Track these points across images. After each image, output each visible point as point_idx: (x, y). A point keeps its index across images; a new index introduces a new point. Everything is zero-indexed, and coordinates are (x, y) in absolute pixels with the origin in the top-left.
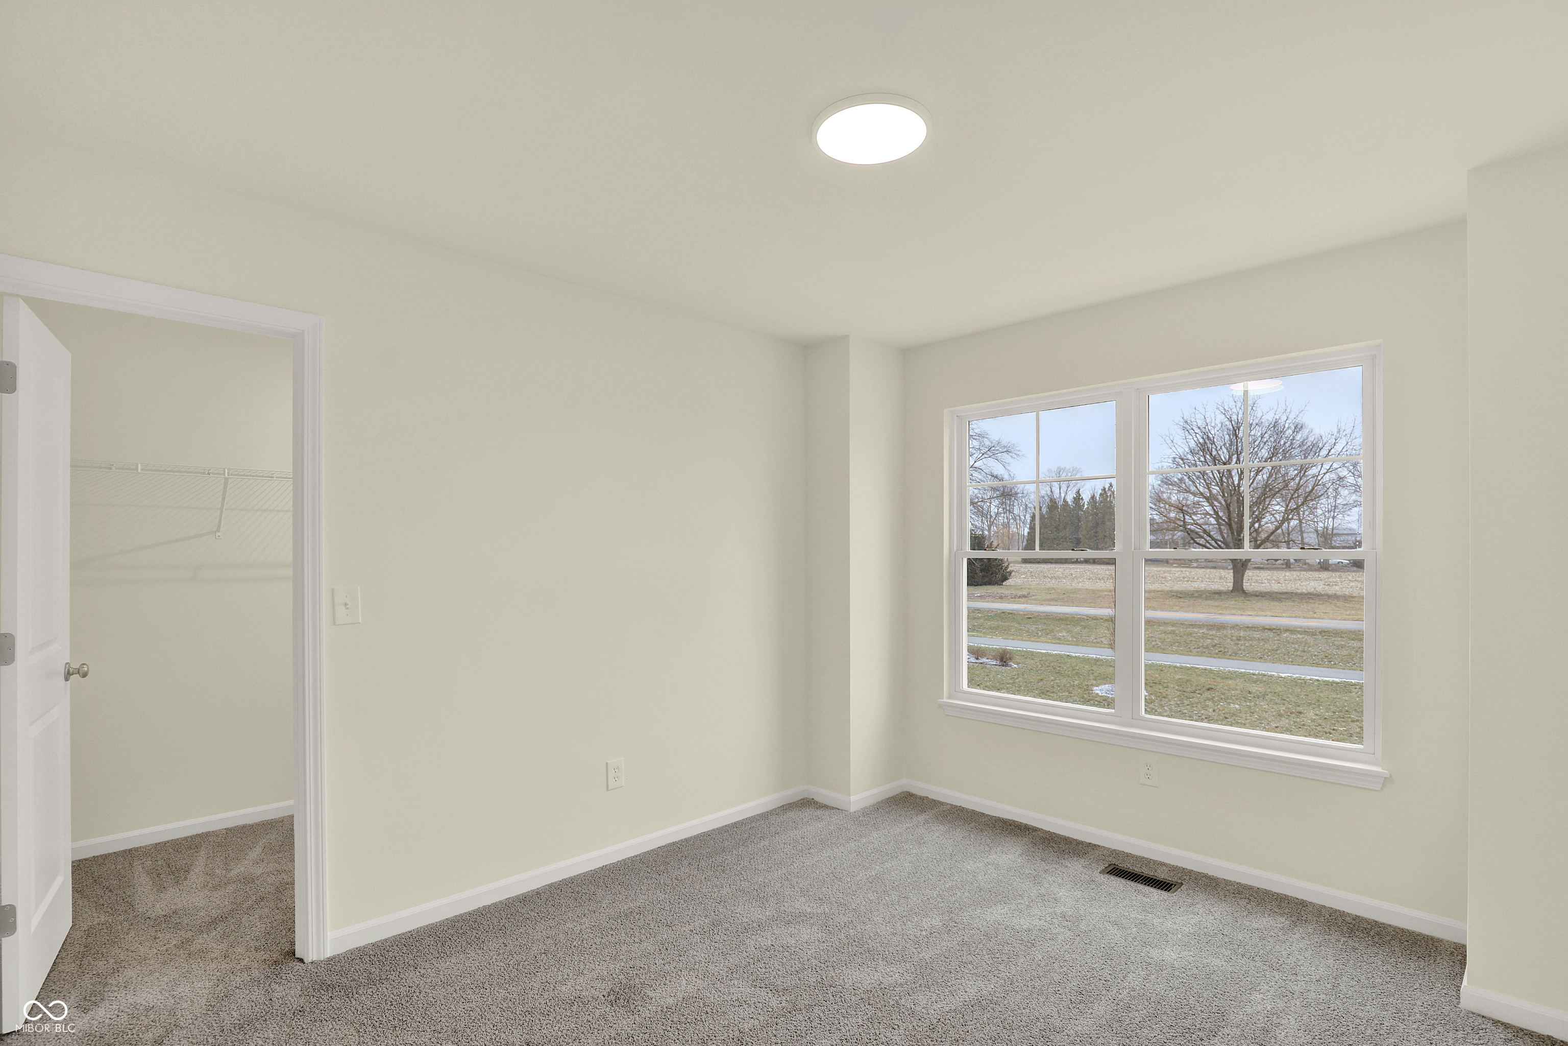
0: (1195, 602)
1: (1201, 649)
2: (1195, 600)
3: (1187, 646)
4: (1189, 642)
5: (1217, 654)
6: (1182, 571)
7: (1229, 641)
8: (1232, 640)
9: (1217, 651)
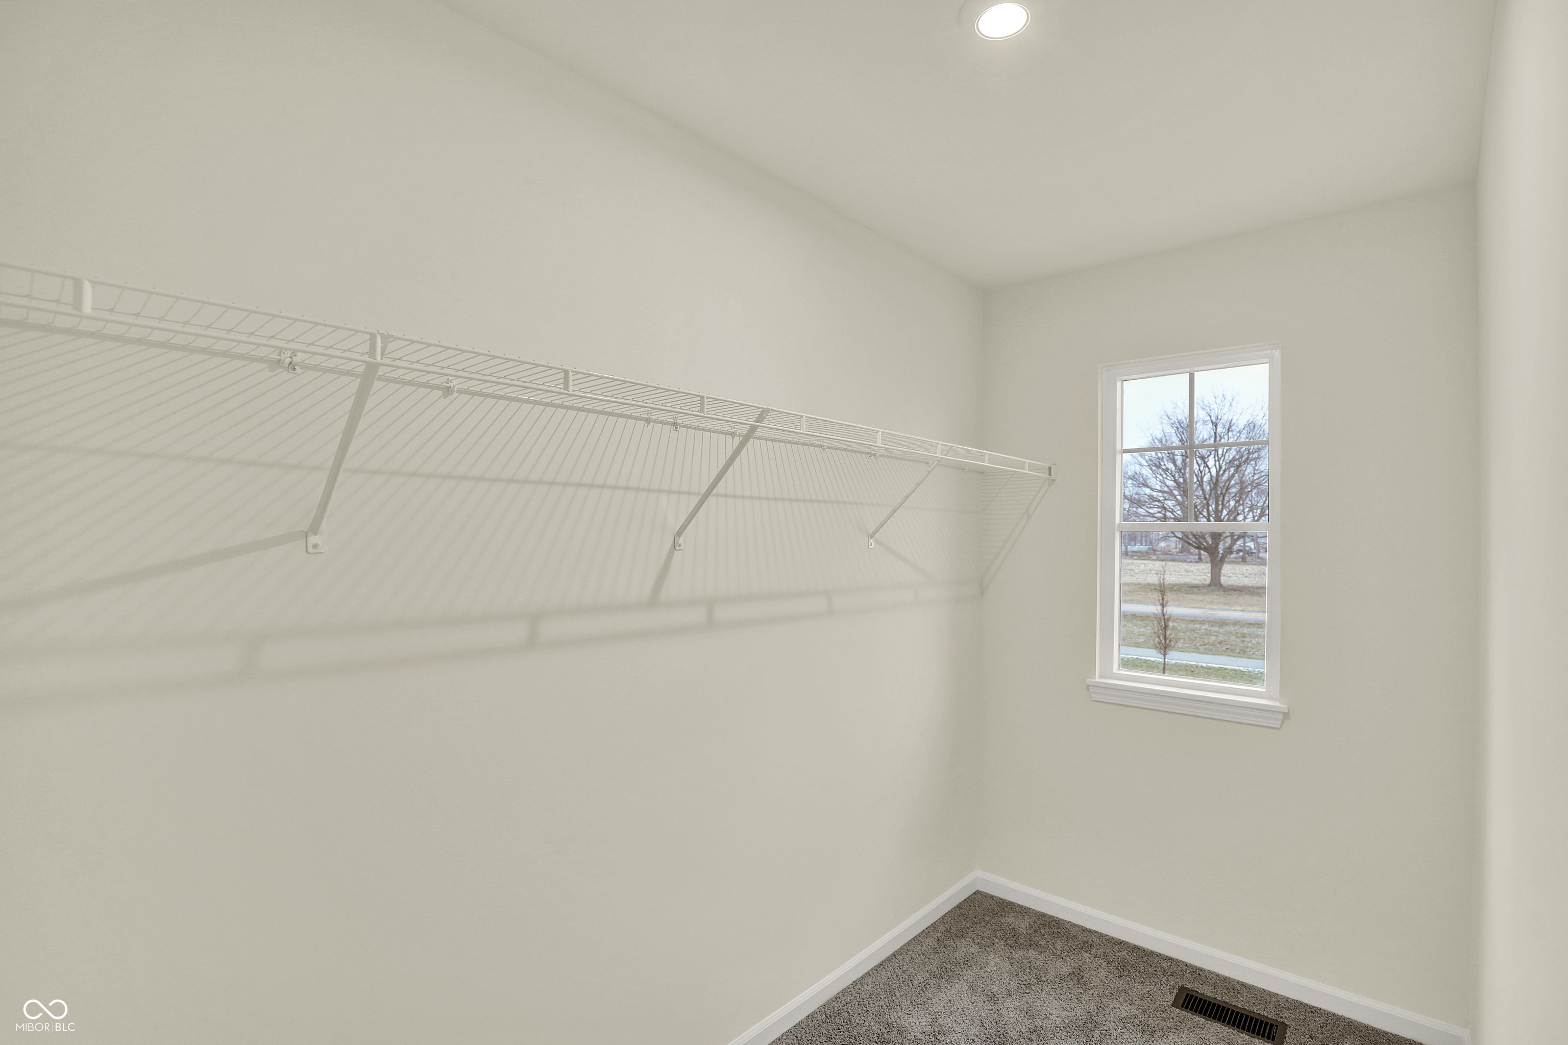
0: (1178, 595)
1: (1208, 646)
2: (1177, 594)
3: (1192, 643)
4: (1194, 639)
5: (1225, 652)
6: (1145, 564)
7: (1234, 638)
8: (1237, 637)
9: (1224, 648)
